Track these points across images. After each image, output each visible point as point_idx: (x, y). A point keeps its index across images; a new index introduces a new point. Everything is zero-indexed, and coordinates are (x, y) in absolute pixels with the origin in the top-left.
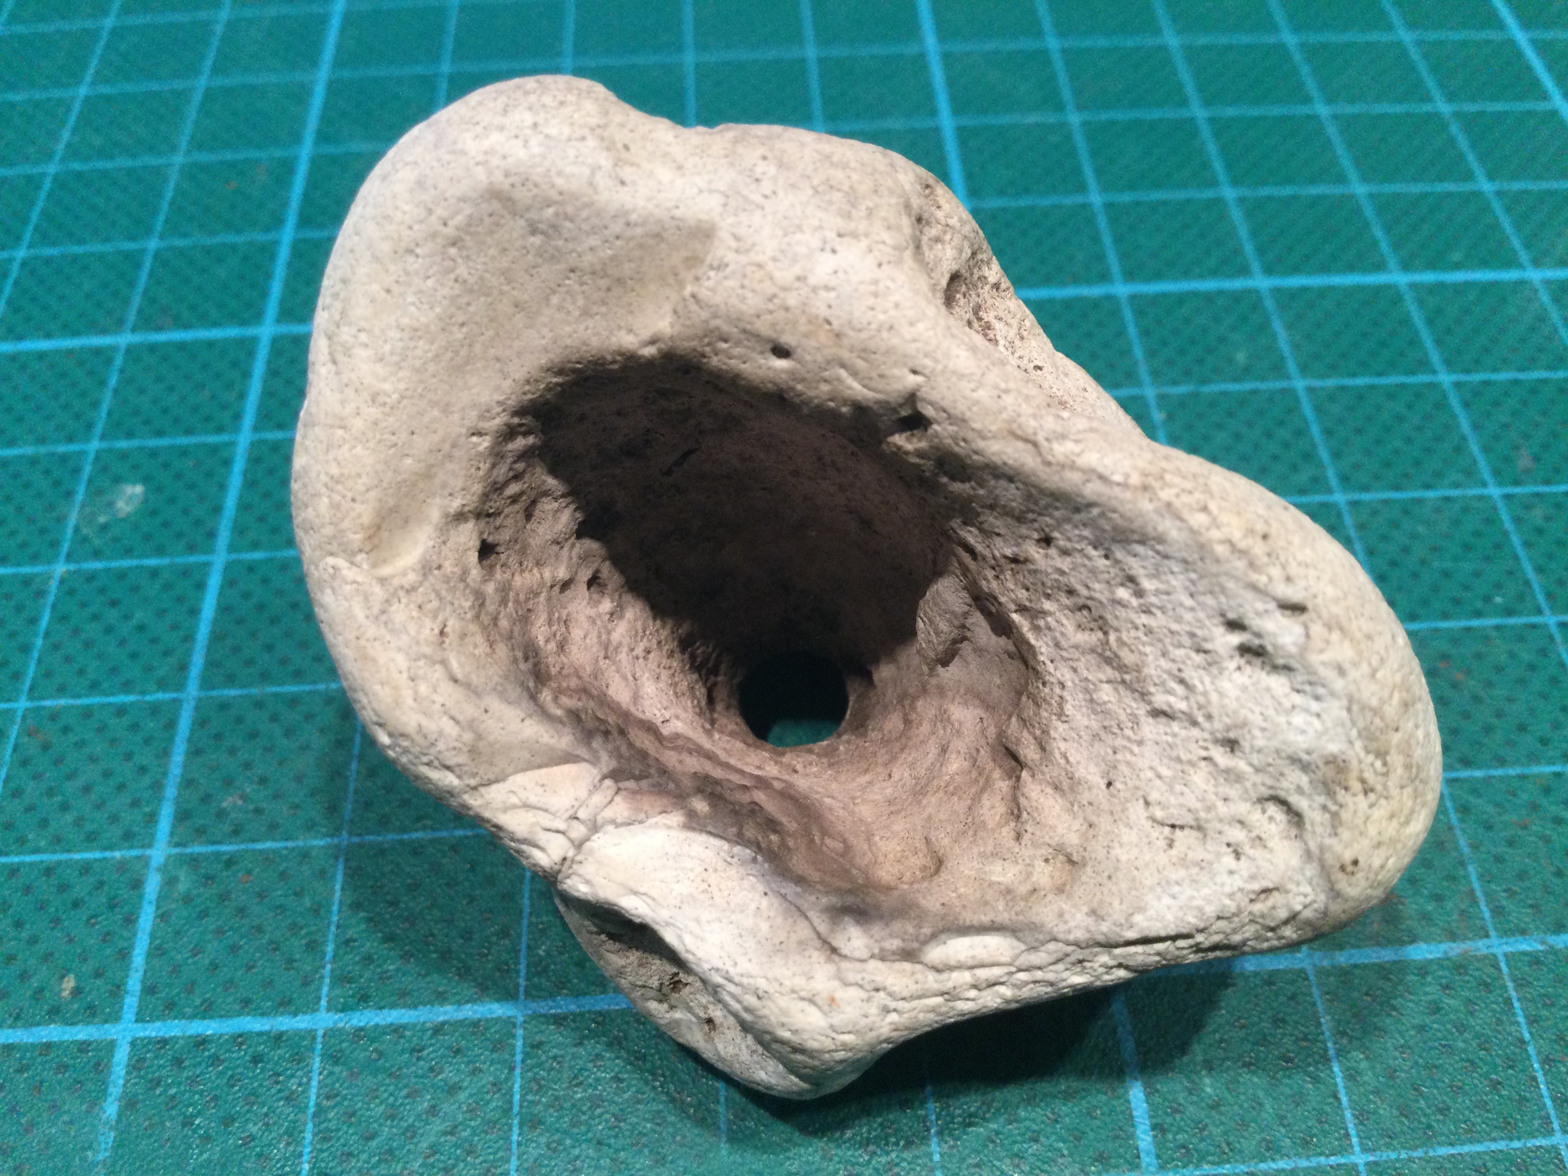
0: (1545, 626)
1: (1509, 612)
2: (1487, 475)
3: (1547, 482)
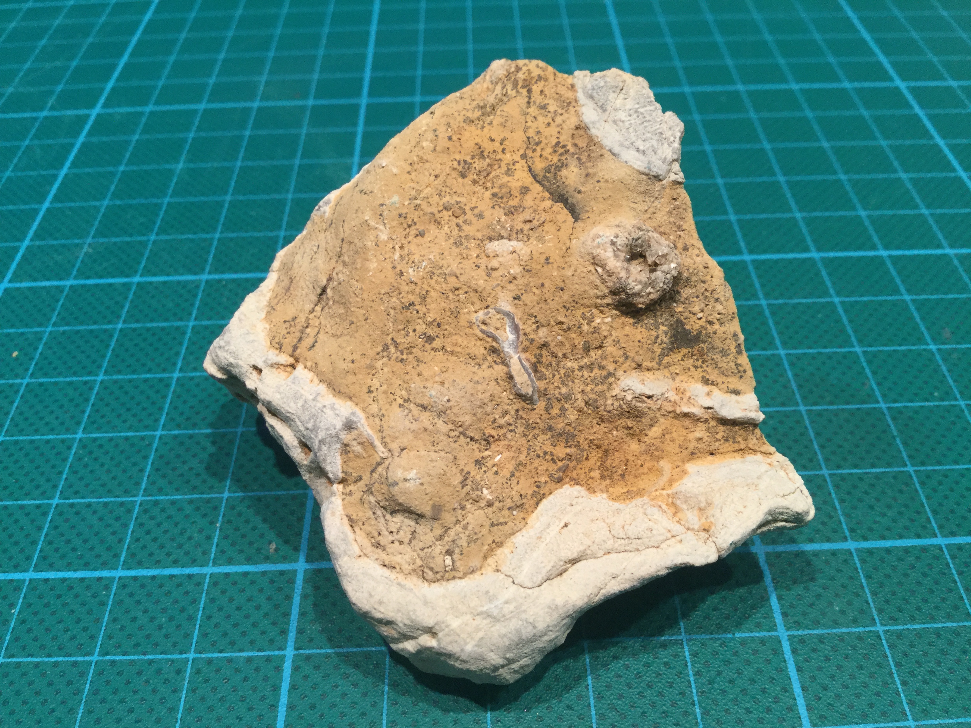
0: (960, 405)
1: (942, 400)
2: (929, 340)
3: (958, 343)
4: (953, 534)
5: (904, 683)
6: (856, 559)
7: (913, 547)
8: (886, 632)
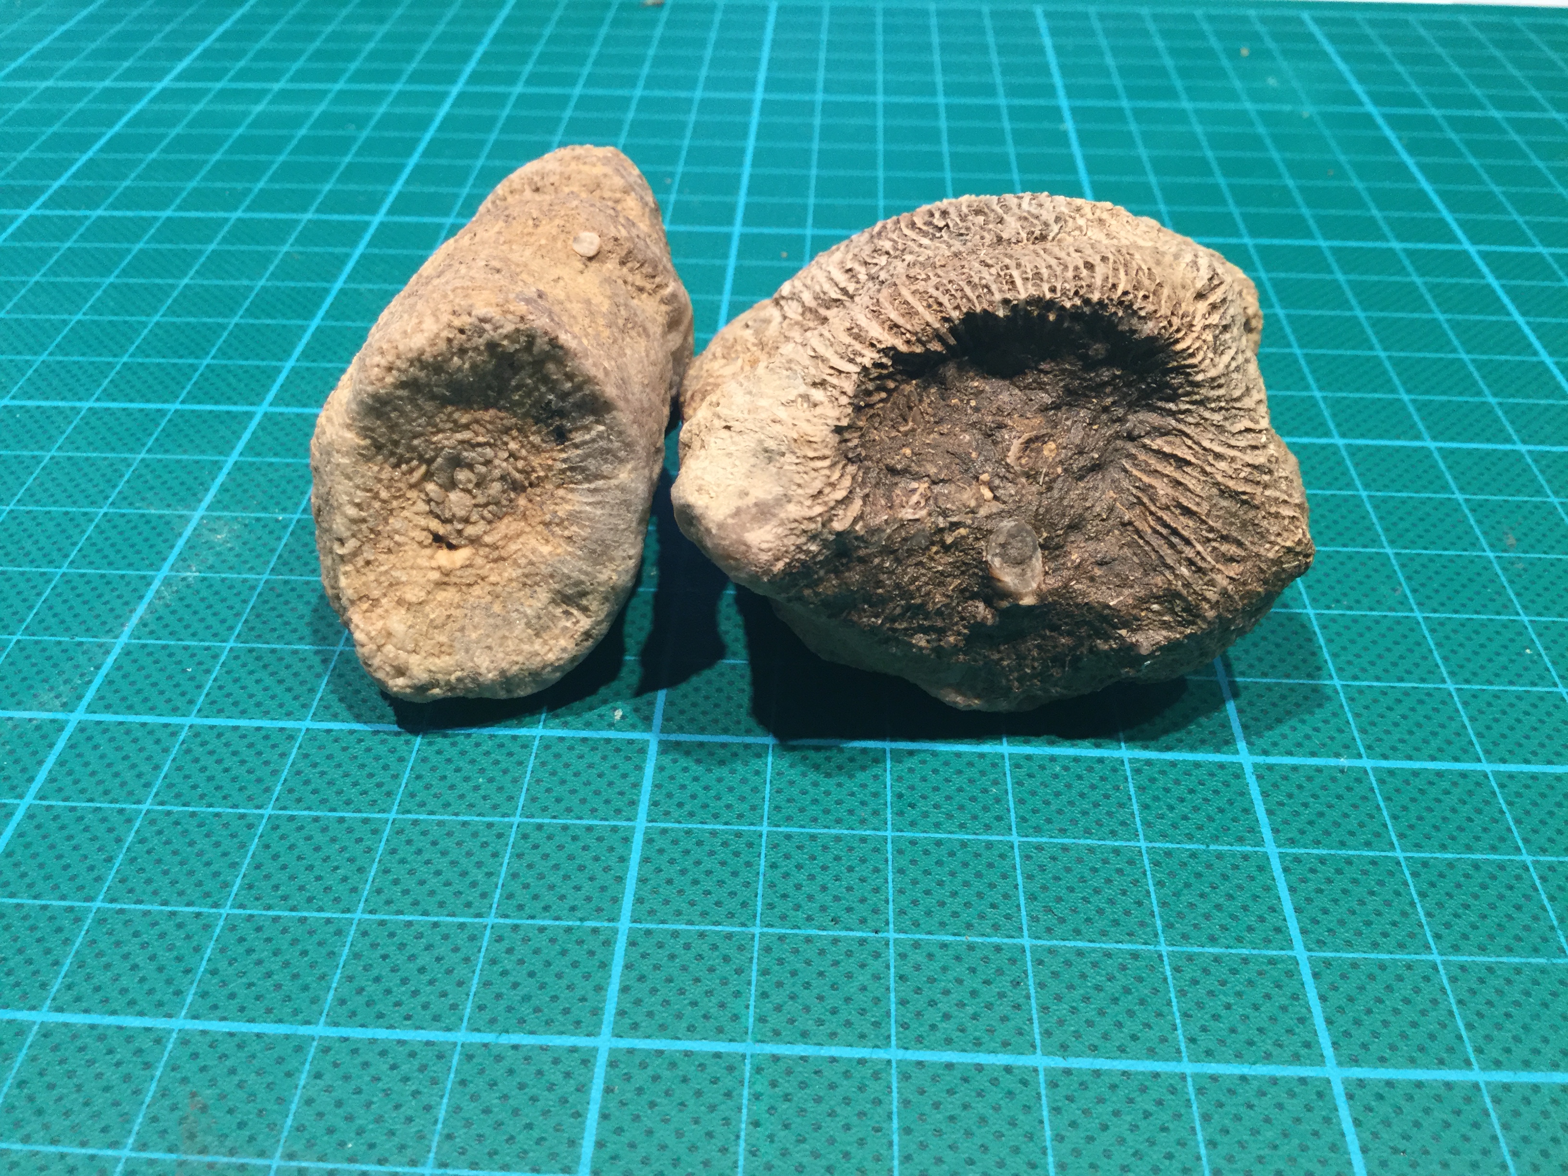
4: (1504, 761)
5: (1429, 915)
6: (1373, 779)
7: (1450, 772)
8: (1407, 859)
